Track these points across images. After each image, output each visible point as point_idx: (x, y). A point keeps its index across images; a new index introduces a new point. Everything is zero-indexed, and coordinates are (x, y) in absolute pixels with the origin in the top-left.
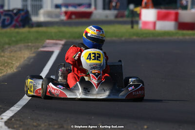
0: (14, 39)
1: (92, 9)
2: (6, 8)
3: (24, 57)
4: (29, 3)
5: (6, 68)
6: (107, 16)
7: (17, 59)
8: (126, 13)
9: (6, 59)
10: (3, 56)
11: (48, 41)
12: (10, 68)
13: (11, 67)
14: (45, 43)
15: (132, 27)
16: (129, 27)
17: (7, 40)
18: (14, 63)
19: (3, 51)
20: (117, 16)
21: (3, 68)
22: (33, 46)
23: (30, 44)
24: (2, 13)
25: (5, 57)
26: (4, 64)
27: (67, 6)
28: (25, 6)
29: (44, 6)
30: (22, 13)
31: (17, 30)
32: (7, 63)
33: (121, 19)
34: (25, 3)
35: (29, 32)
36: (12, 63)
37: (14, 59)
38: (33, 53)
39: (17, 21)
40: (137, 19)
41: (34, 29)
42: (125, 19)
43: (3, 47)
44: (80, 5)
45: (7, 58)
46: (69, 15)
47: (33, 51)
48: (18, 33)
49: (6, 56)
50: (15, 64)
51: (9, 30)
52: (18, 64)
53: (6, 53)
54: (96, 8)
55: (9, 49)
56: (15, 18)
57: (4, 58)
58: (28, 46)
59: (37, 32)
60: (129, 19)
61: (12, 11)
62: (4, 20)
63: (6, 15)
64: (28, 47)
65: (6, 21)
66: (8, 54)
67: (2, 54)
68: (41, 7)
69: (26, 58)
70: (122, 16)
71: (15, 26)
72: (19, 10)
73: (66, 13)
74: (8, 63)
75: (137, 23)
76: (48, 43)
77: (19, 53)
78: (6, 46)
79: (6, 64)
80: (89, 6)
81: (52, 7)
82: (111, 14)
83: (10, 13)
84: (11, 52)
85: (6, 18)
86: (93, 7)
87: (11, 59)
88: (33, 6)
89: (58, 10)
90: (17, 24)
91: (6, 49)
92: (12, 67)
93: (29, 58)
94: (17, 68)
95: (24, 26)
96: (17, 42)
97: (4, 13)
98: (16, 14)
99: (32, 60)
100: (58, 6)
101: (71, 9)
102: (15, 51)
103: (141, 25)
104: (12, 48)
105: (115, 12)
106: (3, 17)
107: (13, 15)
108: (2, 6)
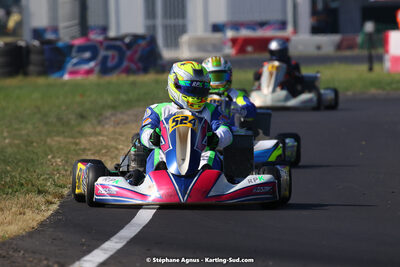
0: (123, 97)
1: (288, 32)
2: (112, 33)
4: (159, 21)
6: (319, 48)
7: (127, 139)
8: (360, 39)
9: (105, 138)
10: (99, 134)
12: (112, 158)
13: (113, 155)
15: (371, 69)
16: (364, 67)
17: (109, 100)
18: (121, 147)
19: (99, 122)
20: (339, 47)
24: (101, 43)
25: (103, 136)
26: (100, 150)
27: (236, 26)
28: (152, 28)
29: (190, 27)
30: (143, 43)
31: (132, 78)
32: (106, 147)
33: (348, 53)
34: (150, 22)
35: (157, 82)
36: (117, 149)
37: (123, 138)
39: (131, 60)
40: (380, 51)
42: (356, 52)
43: (101, 115)
44: (262, 25)
45: (107, 136)
46: (241, 45)
48: (134, 84)
49: (105, 133)
50: (122, 149)
51: (114, 78)
53: (107, 126)
54: (296, 31)
55: (113, 119)
56: (129, 53)
57: (101, 138)
60: (365, 52)
61: (121, 39)
62: (105, 58)
63: (109, 48)
65: (109, 60)
66: (111, 129)
67: (99, 129)
68: (183, 30)
70: (351, 47)
71: (128, 71)
72: (136, 38)
73: (234, 41)
74: (108, 148)
75: (380, 59)
77: (133, 125)
78: (108, 113)
79: (104, 151)
80: (283, 25)
81: (205, 30)
82: (328, 41)
83: (118, 43)
84: (117, 124)
85: (110, 53)
86: (290, 28)
87: (116, 140)
88: (166, 27)
89: (218, 35)
90: (133, 66)
91: (106, 118)
92: (116, 157)
95: (145, 70)
96: (129, 104)
97: (106, 44)
98: (129, 46)
100: (217, 28)
101: (245, 33)
102: (126, 123)
103: (388, 64)
104: (120, 116)
105: (336, 38)
106: (102, 53)
107: (124, 48)
108: (104, 29)
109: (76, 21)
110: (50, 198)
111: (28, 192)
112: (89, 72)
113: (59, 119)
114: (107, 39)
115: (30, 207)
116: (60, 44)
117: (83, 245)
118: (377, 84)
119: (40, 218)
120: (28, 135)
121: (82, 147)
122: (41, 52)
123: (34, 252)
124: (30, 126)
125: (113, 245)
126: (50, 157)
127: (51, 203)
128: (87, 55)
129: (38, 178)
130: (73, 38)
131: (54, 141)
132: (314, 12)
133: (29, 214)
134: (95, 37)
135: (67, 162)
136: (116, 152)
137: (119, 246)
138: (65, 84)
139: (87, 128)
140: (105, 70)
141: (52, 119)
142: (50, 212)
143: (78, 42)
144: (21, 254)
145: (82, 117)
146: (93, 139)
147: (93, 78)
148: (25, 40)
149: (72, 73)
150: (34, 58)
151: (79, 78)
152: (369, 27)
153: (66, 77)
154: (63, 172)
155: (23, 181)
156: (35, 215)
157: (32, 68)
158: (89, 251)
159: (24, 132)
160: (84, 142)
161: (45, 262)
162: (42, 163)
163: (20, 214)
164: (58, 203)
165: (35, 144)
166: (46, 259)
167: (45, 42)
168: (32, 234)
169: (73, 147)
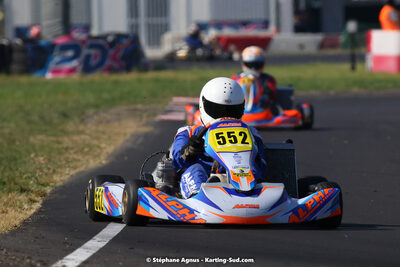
0: (106, 96)
1: (271, 30)
2: (95, 32)
3: (125, 134)
4: (142, 20)
5: (87, 157)
6: (301, 46)
7: (110, 138)
8: (342, 38)
9: (87, 137)
10: (82, 132)
11: (176, 99)
12: (94, 157)
13: (96, 153)
14: (171, 103)
15: (353, 68)
16: (346, 67)
17: (91, 98)
18: (103, 145)
19: (82, 121)
20: (322, 46)
21: (80, 157)
22: (146, 111)
23: (139, 106)
24: (83, 42)
25: (86, 134)
26: (83, 149)
28: (135, 27)
29: (173, 26)
30: (125, 42)
31: (115, 77)
32: (88, 146)
33: (331, 52)
34: (133, 21)
35: (140, 81)
36: (99, 147)
37: (105, 137)
38: (143, 125)
39: (114, 58)
40: (363, 50)
41: (151, 75)
42: (338, 51)
43: (83, 113)
44: (245, 24)
45: (90, 135)
47: (145, 120)
48: (116, 83)
49: (88, 131)
50: (105, 148)
51: (97, 77)
52: (110, 149)
53: (89, 125)
54: (278, 29)
55: (96, 117)
56: (111, 52)
57: (83, 137)
58: (135, 110)
59: (157, 80)
60: (347, 52)
61: (103, 37)
62: (88, 57)
63: (92, 46)
64: (134, 113)
65: (92, 58)
66: (94, 128)
67: (81, 127)
68: (166, 28)
69: (128, 136)
70: (334, 45)
71: (111, 70)
72: (119, 37)
74: (91, 147)
75: (363, 58)
76: (176, 104)
77: (116, 124)
78: (91, 111)
79: (87, 149)
80: (265, 24)
82: (310, 41)
83: (101, 42)
84: (100, 122)
85: (93, 52)
86: (272, 28)
87: (98, 138)
88: (150, 27)
90: (115, 65)
91: (89, 117)
92: (98, 156)
93: (136, 136)
94: (109, 156)
95: (128, 69)
96: (112, 102)
97: (89, 42)
98: (112, 45)
99: (141, 140)
101: (228, 32)
102: (108, 122)
103: (370, 63)
104: (103, 115)
105: (318, 37)
106: (85, 51)
107: (107, 46)
108: (87, 28)
109: (59, 19)
110: (33, 196)
111: (10, 191)
112: (72, 71)
113: (42, 118)
114: (90, 37)
115: (13, 206)
116: (43, 42)
117: (66, 243)
118: (360, 83)
119: (22, 216)
120: (11, 134)
121: (65, 145)
122: (23, 50)
123: (17, 251)
124: (12, 125)
125: (95, 244)
126: (32, 155)
127: (34, 201)
128: (70, 53)
129: (21, 177)
130: (56, 36)
131: (37, 139)
132: (297, 12)
133: (12, 213)
134: (78, 35)
135: (49, 160)
136: (99, 151)
137: (102, 245)
138: (48, 83)
139: (70, 126)
140: (87, 68)
141: (35, 118)
142: (33, 211)
143: (61, 41)
144: (3, 253)
145: (65, 115)
146: (76, 138)
147: (76, 77)
148: (8, 38)
149: (56, 72)
150: (17, 56)
151: (62, 76)
152: (352, 26)
153: (49, 76)
154: (45, 171)
155: (5, 180)
156: (17, 214)
157: (14, 67)
158: (71, 250)
159: (7, 131)
160: (66, 141)
161: (28, 261)
162: (25, 163)
163: (3, 212)
164: (41, 201)
165: (18, 143)
166: (28, 258)
167: (28, 41)
168: (15, 232)
169: (56, 146)
